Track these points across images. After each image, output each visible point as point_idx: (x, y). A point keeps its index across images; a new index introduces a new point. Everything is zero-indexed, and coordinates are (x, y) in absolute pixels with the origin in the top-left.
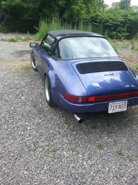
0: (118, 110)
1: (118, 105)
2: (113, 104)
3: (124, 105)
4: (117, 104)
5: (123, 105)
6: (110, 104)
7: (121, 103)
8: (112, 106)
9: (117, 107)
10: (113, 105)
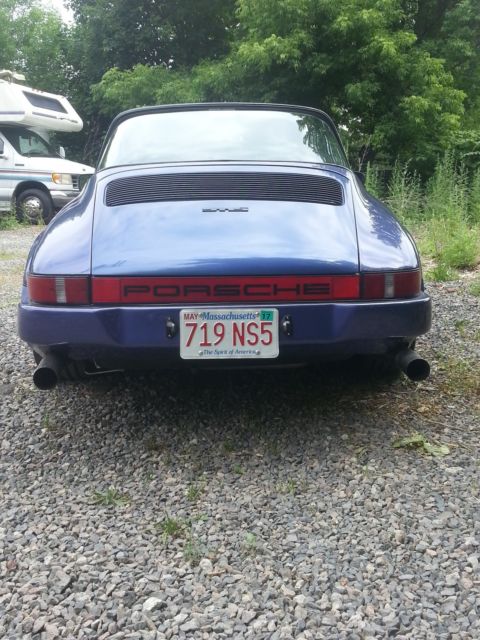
0: (227, 349)
1: (229, 324)
2: (204, 316)
3: (263, 332)
4: (225, 317)
5: (253, 329)
6: (187, 317)
7: (242, 317)
8: (195, 326)
9: (222, 336)
10: (201, 323)
